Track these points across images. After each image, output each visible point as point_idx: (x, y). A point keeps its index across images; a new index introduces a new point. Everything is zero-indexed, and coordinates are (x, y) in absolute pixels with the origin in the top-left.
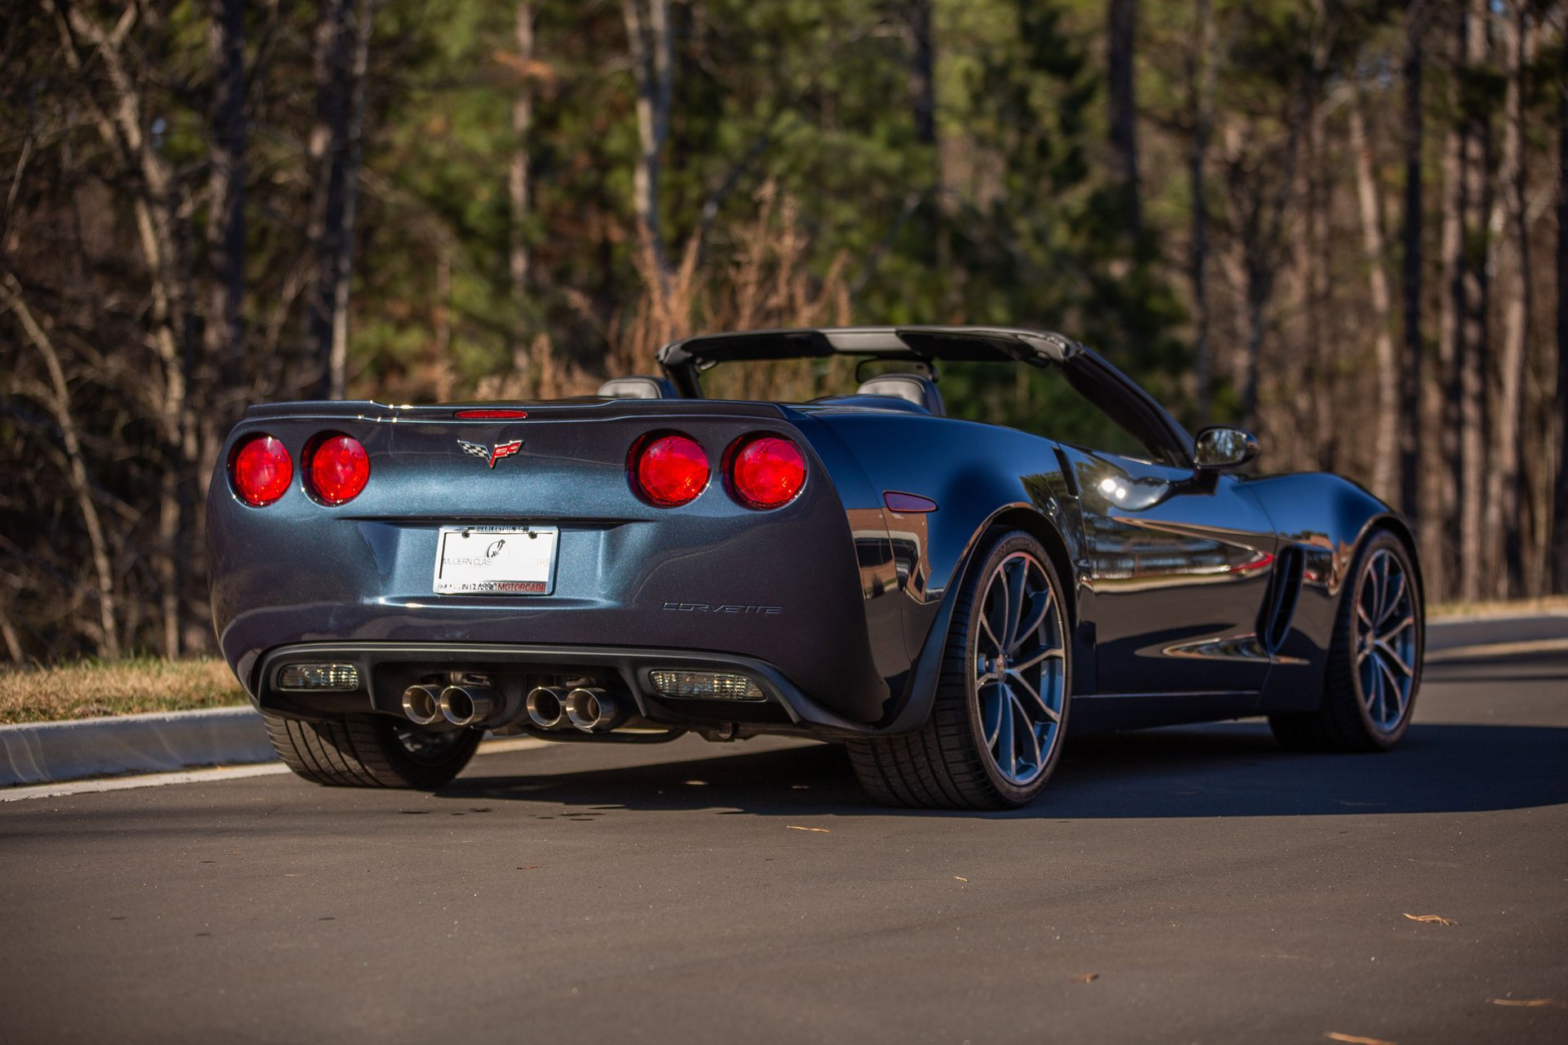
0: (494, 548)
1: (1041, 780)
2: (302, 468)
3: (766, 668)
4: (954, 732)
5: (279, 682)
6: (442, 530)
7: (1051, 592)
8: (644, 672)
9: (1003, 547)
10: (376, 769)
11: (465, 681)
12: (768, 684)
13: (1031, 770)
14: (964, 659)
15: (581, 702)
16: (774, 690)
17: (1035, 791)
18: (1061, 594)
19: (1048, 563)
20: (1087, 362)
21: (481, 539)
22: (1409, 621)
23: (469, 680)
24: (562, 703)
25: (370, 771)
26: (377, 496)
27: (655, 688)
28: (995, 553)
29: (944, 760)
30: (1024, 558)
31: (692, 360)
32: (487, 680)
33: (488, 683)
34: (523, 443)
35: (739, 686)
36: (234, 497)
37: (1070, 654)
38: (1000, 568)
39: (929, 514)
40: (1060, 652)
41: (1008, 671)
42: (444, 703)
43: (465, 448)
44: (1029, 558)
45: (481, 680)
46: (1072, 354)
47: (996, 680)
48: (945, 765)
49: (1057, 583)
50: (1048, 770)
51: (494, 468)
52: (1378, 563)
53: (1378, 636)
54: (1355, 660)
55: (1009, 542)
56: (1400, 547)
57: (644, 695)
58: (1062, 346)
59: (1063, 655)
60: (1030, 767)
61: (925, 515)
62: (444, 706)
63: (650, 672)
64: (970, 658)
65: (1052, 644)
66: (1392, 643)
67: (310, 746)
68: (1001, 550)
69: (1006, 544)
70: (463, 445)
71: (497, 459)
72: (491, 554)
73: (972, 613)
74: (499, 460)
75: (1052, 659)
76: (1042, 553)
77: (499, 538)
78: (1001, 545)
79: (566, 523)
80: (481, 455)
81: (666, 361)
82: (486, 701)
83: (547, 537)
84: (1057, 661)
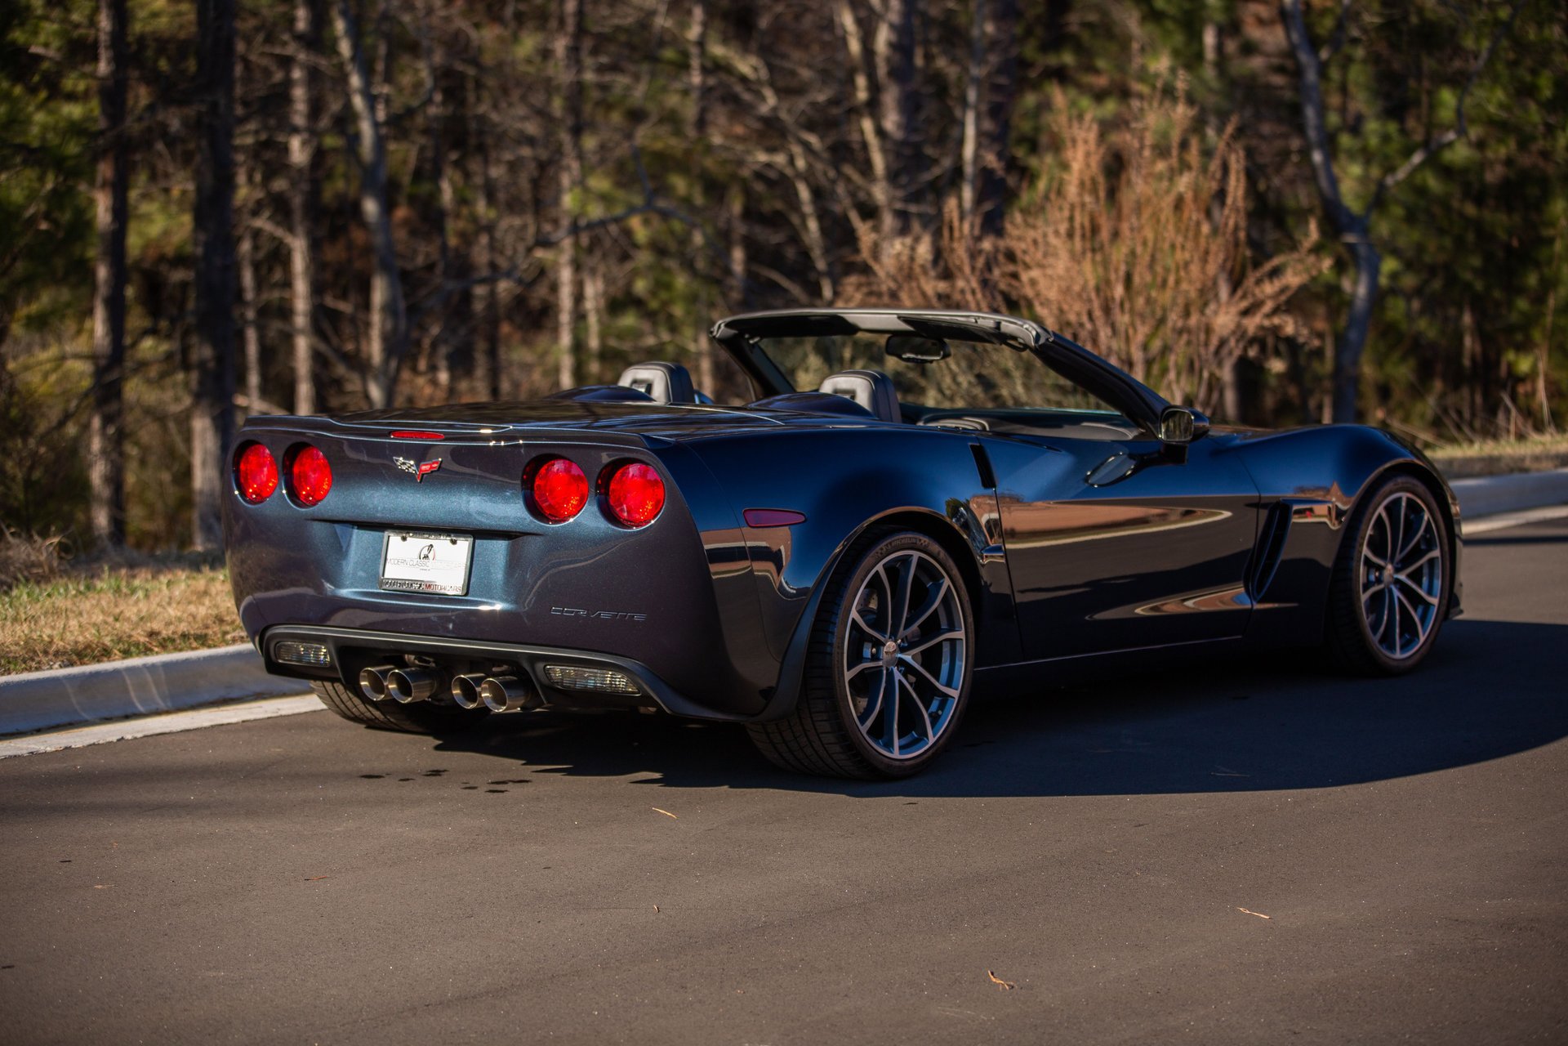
0: (425, 552)
1: (931, 752)
2: (285, 474)
3: (637, 667)
4: (825, 718)
5: (278, 656)
6: (386, 534)
7: (947, 582)
8: (540, 666)
9: (882, 549)
10: (395, 719)
11: (417, 662)
12: (640, 681)
13: (922, 742)
14: (831, 654)
15: (493, 688)
16: (645, 687)
17: (923, 762)
18: (961, 582)
19: (943, 554)
20: (1056, 347)
21: (416, 543)
22: (1436, 553)
23: (419, 661)
24: (478, 689)
25: (392, 720)
26: (336, 501)
27: (550, 680)
28: (872, 554)
29: (821, 741)
30: (912, 556)
31: (740, 335)
32: (434, 662)
33: (434, 665)
34: (441, 462)
35: (621, 682)
36: (236, 492)
37: (972, 636)
38: (879, 567)
39: (792, 527)
40: (960, 634)
41: (899, 655)
42: (392, 684)
43: (399, 464)
44: (916, 555)
45: (429, 662)
46: (1042, 341)
47: (882, 666)
48: (823, 745)
49: (955, 572)
50: (941, 742)
51: (421, 482)
52: (1393, 508)
53: (1397, 570)
54: (1359, 599)
55: (890, 543)
56: (1421, 488)
57: (542, 686)
58: (1034, 333)
59: (963, 637)
60: (921, 740)
61: (787, 528)
62: (392, 686)
63: (545, 666)
64: (838, 653)
65: (952, 628)
66: (1416, 576)
67: (342, 697)
68: (880, 551)
69: (887, 545)
70: (397, 461)
71: (423, 475)
72: (422, 556)
73: (841, 613)
74: (425, 476)
75: (953, 641)
76: (936, 548)
77: (428, 542)
78: (879, 547)
79: (479, 533)
80: (411, 470)
81: (717, 336)
82: (427, 682)
83: (464, 545)
84: (958, 642)
